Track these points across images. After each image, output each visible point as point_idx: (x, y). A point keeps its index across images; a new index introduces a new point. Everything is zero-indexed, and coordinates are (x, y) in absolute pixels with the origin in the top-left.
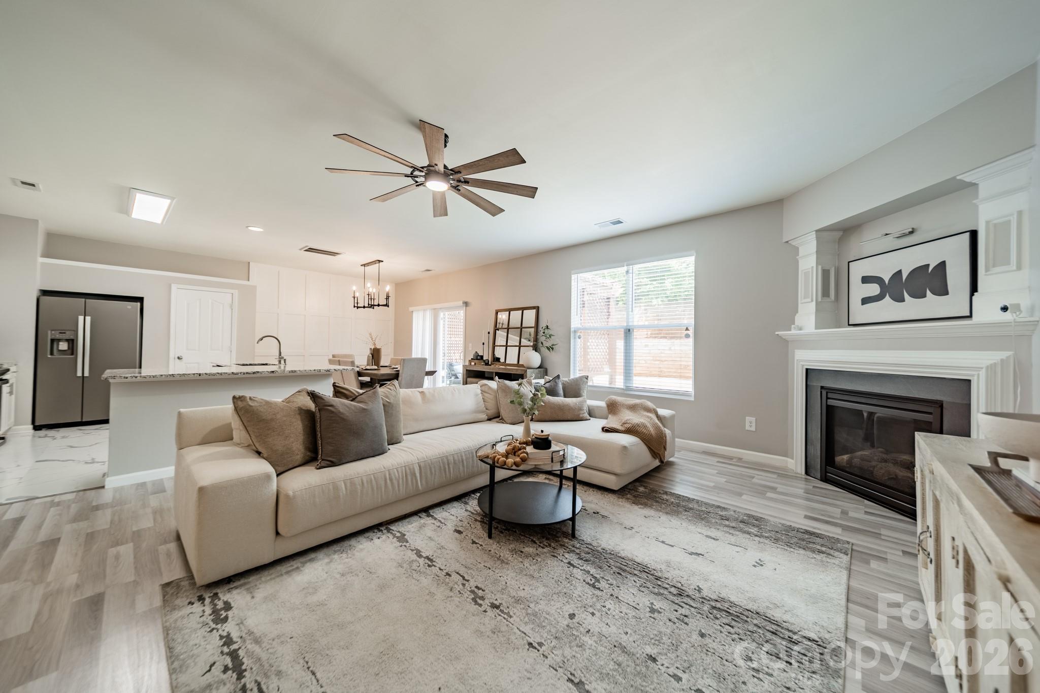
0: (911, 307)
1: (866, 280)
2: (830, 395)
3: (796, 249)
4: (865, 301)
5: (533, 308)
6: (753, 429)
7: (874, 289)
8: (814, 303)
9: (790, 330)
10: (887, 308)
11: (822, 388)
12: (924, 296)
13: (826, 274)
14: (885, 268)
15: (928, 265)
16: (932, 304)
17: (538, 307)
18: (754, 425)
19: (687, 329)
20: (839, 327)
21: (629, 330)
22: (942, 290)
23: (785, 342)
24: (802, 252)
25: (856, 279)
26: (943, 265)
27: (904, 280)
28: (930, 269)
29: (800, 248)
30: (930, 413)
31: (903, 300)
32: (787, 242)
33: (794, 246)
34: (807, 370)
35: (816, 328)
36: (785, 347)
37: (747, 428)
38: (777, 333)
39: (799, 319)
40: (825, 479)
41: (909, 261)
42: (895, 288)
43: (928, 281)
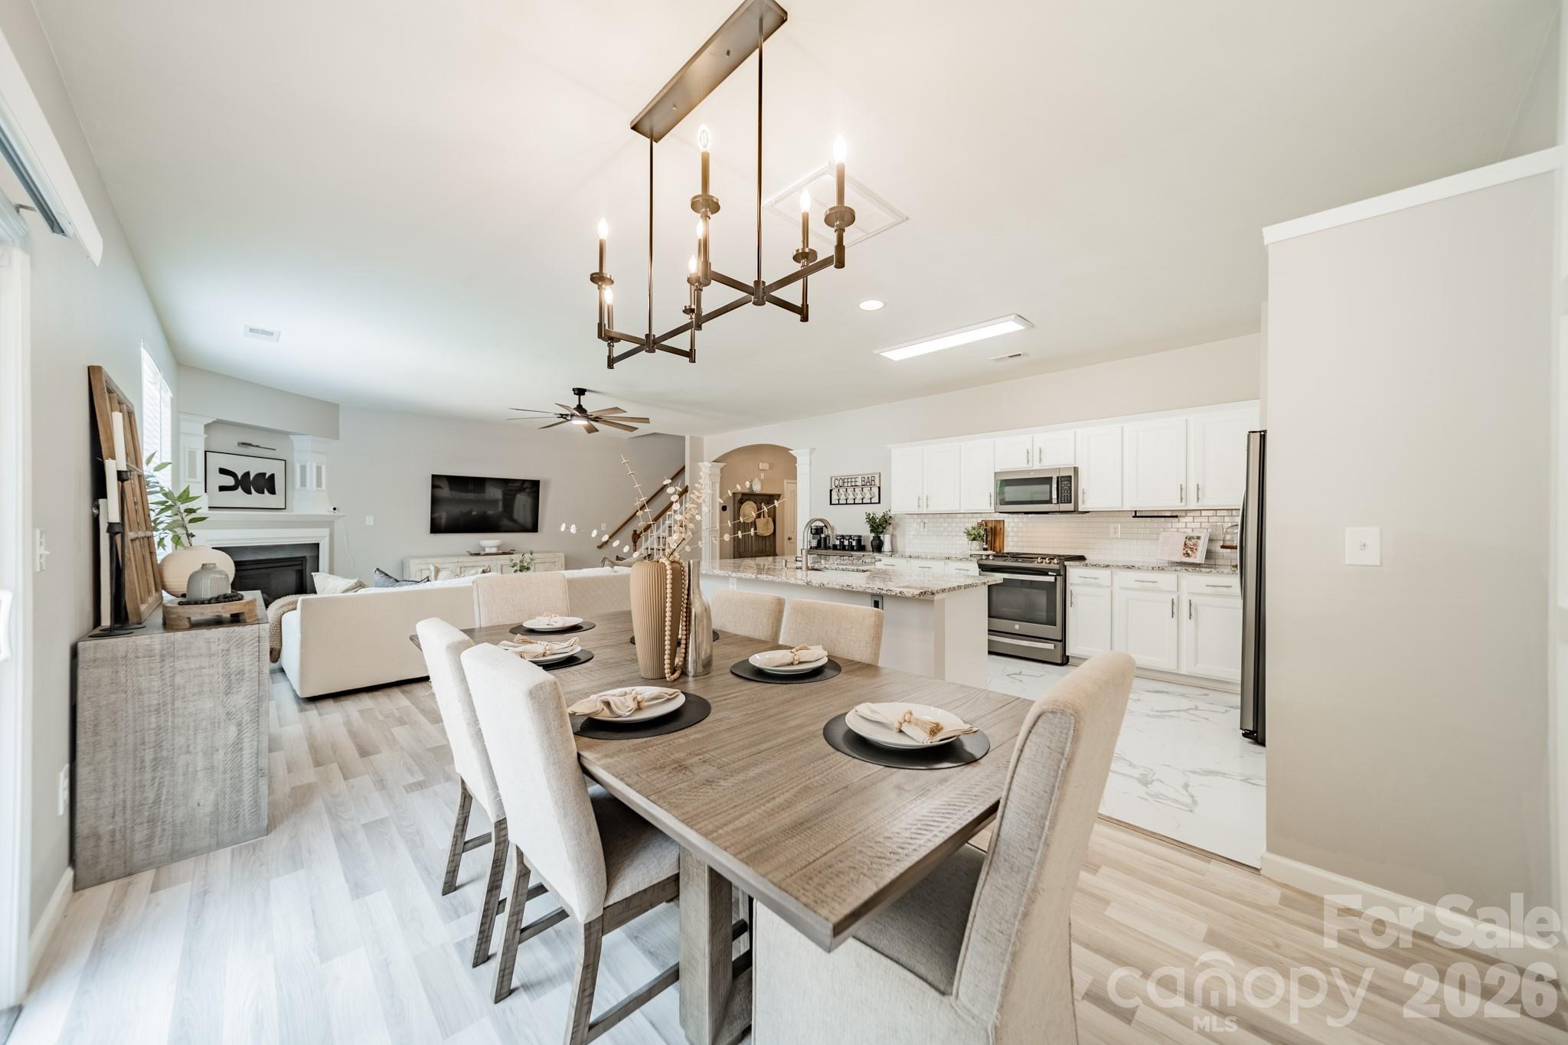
0: (256, 499)
1: (223, 471)
4: (222, 488)
7: (230, 481)
10: (238, 497)
12: (263, 493)
14: (240, 467)
15: (265, 474)
22: (272, 491)
25: (213, 468)
26: (272, 476)
27: (251, 478)
28: (267, 477)
30: (300, 565)
31: (249, 492)
41: (255, 467)
42: (245, 483)
43: (265, 483)
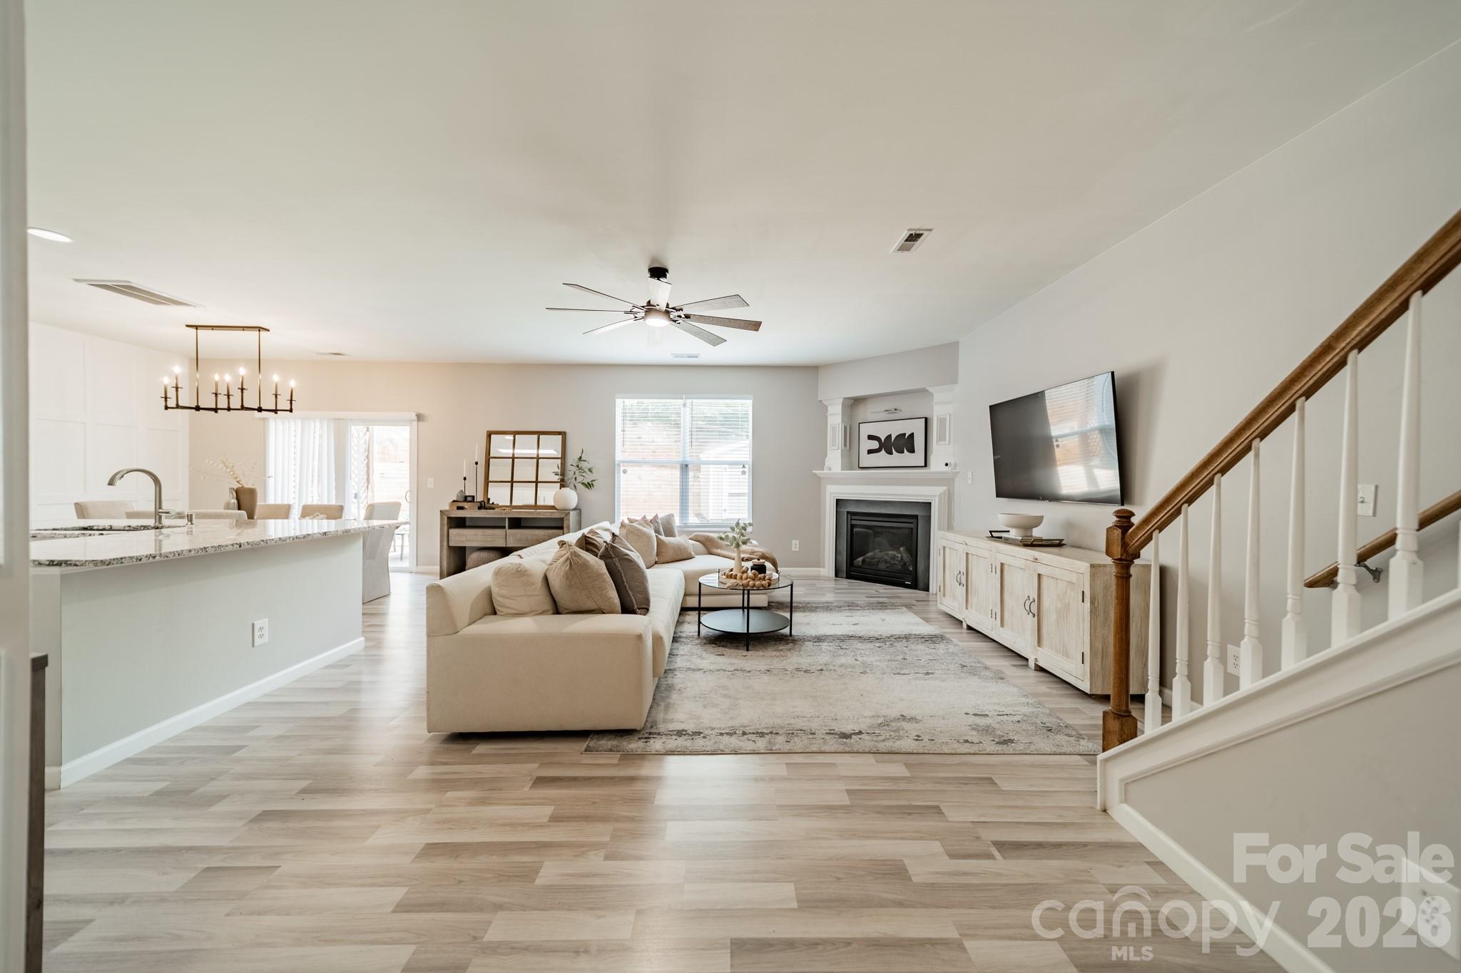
0: (897, 458)
1: (871, 437)
2: (853, 517)
3: (825, 408)
4: (870, 452)
5: (559, 433)
6: (797, 550)
7: (875, 445)
8: (840, 450)
9: (823, 470)
10: (882, 458)
11: (848, 512)
12: (903, 452)
13: (845, 428)
14: (883, 431)
15: (905, 434)
16: (905, 458)
17: (565, 433)
18: (798, 546)
19: (744, 467)
20: (851, 470)
21: (687, 466)
22: (912, 450)
23: (819, 479)
24: (830, 410)
25: (864, 436)
26: (912, 435)
27: (893, 440)
28: (906, 436)
29: (829, 408)
30: (912, 523)
31: (891, 454)
32: (820, 401)
33: (824, 405)
34: (837, 500)
35: (842, 470)
36: (818, 483)
37: (793, 549)
38: (814, 472)
39: (828, 462)
40: (849, 577)
41: (895, 429)
42: (888, 445)
43: (904, 443)
